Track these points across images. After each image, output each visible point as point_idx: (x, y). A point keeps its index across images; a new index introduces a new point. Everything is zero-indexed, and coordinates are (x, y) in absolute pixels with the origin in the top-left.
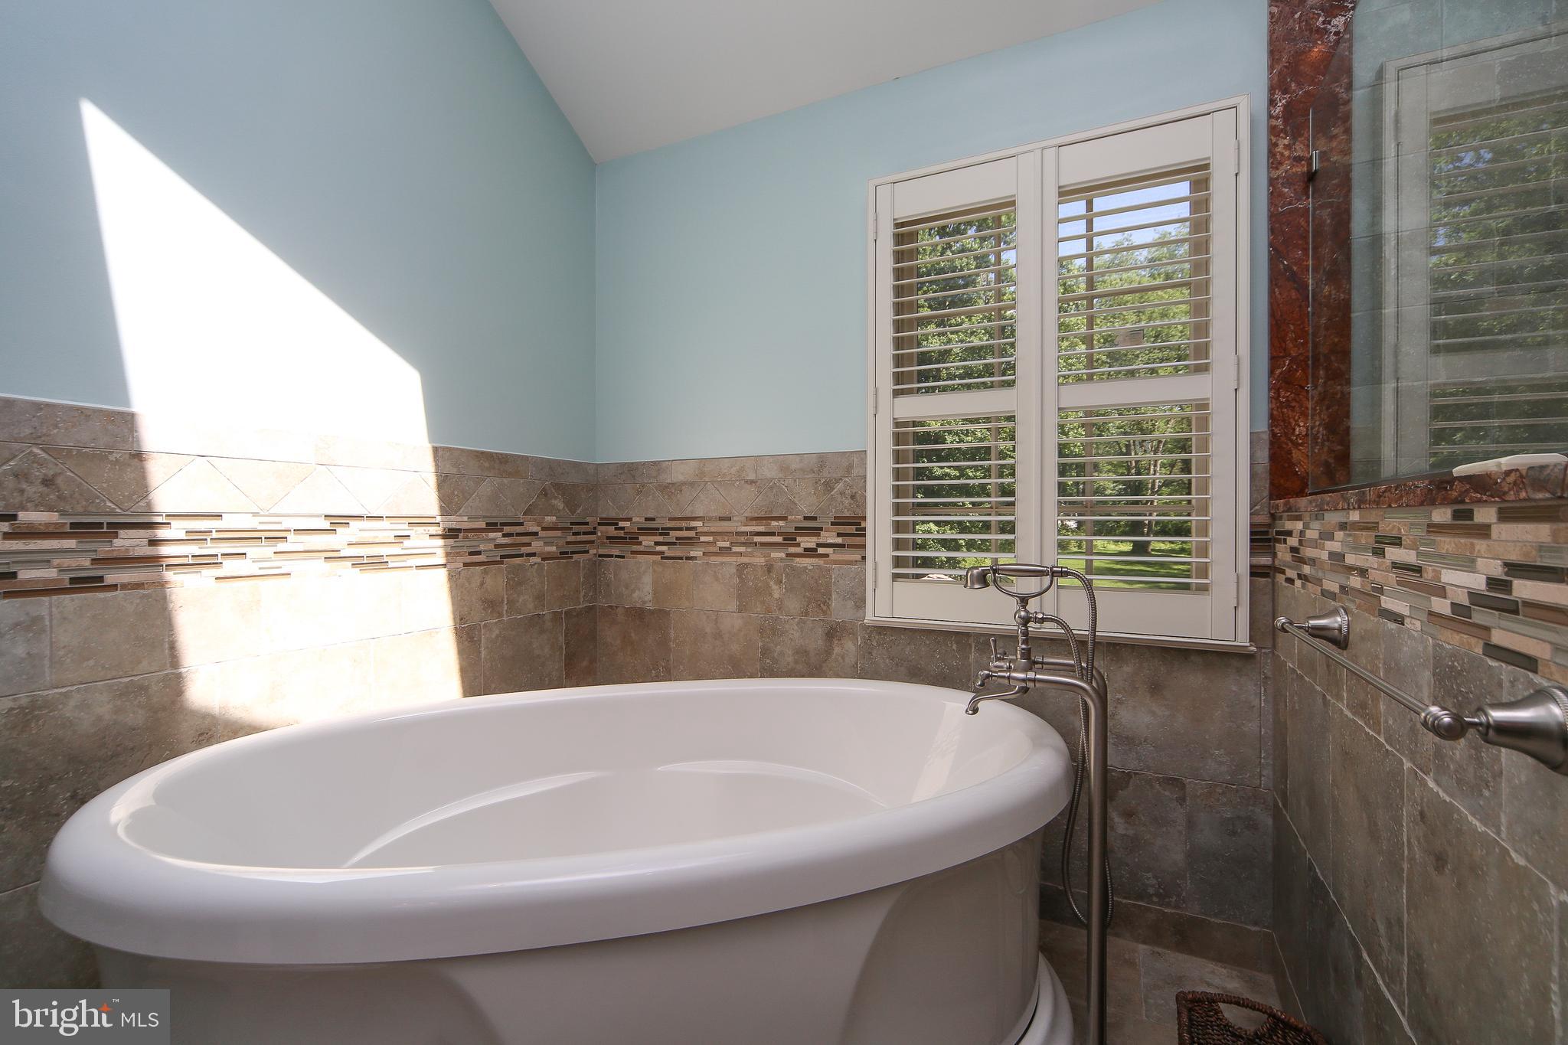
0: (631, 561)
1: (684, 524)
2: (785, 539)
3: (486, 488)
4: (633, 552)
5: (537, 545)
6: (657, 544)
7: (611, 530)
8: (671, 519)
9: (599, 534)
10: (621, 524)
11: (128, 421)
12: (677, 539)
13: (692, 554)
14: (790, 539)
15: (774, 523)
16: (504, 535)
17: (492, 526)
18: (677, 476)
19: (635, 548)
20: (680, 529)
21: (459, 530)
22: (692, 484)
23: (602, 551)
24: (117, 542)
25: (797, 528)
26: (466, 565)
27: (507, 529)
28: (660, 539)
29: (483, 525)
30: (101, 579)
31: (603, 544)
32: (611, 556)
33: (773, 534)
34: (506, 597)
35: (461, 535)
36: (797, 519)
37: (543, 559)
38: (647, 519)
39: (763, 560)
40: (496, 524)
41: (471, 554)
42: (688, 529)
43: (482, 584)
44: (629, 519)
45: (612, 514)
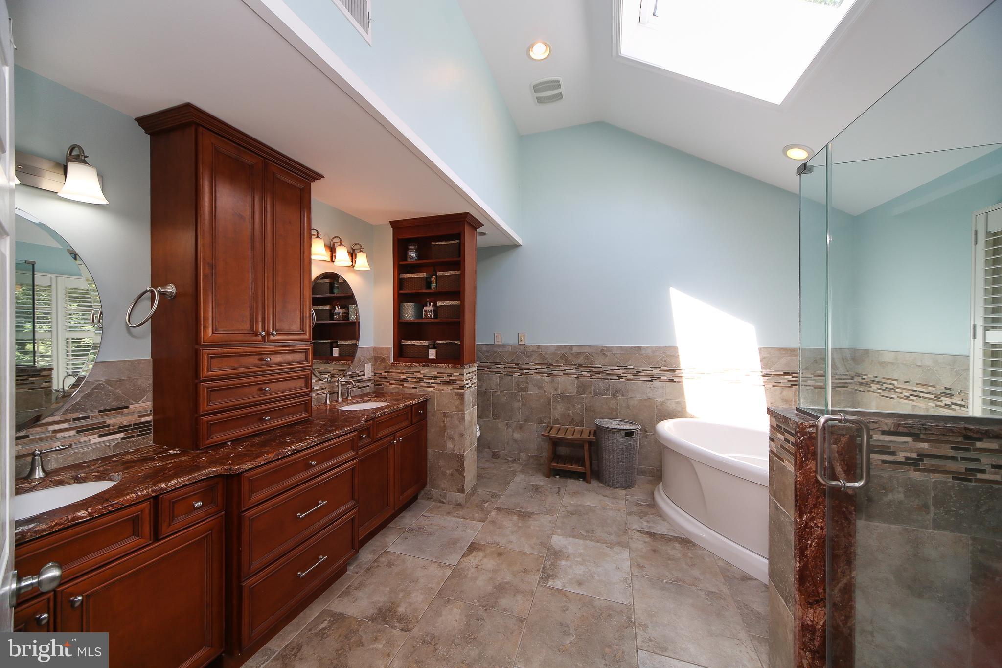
0: (867, 394)
1: (889, 382)
2: (935, 397)
3: (784, 360)
4: (868, 391)
5: (810, 382)
6: (878, 388)
7: (860, 380)
8: (884, 378)
9: (855, 380)
10: (864, 377)
11: (676, 348)
12: (886, 388)
13: (893, 396)
14: (937, 398)
15: (930, 388)
16: (793, 377)
17: (786, 374)
18: (887, 358)
19: (869, 389)
20: (887, 384)
21: (771, 375)
22: (892, 363)
23: (856, 388)
24: (676, 373)
25: (941, 393)
26: (773, 386)
27: (794, 375)
28: (879, 386)
29: (782, 373)
30: (673, 380)
31: (857, 384)
32: (860, 391)
33: (929, 393)
34: (793, 399)
35: (772, 376)
36: (941, 388)
37: (815, 388)
38: (874, 377)
39: (924, 405)
40: (789, 373)
41: (776, 383)
42: (891, 384)
43: (781, 393)
44: (867, 375)
45: (860, 372)
